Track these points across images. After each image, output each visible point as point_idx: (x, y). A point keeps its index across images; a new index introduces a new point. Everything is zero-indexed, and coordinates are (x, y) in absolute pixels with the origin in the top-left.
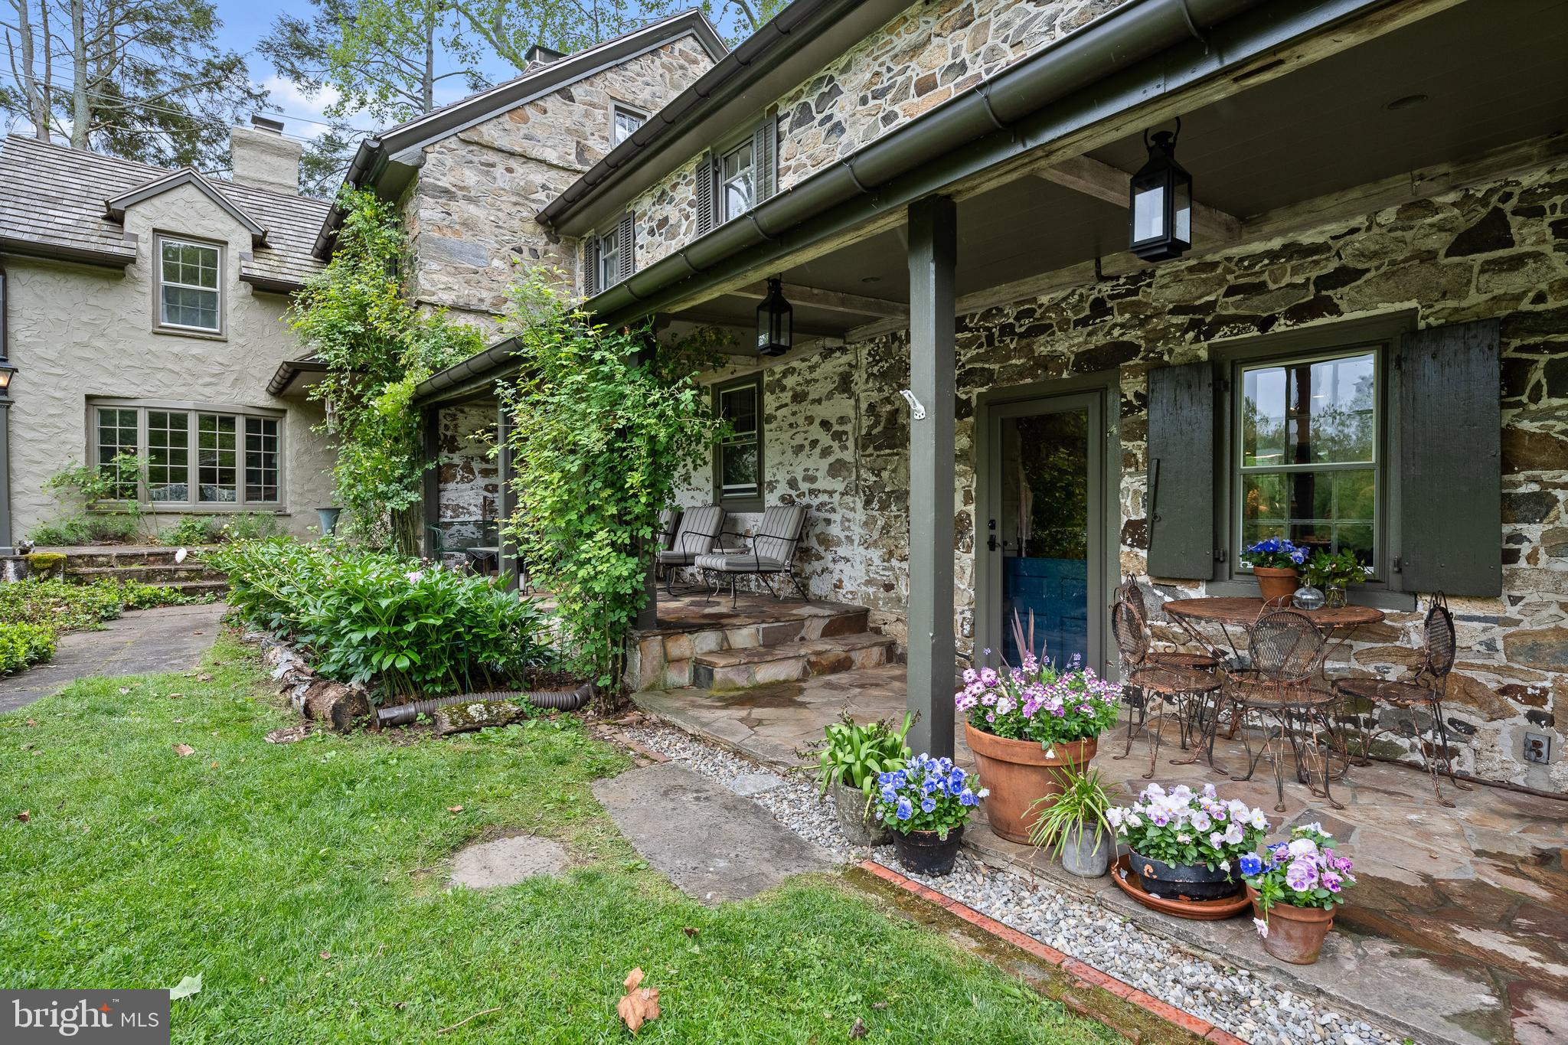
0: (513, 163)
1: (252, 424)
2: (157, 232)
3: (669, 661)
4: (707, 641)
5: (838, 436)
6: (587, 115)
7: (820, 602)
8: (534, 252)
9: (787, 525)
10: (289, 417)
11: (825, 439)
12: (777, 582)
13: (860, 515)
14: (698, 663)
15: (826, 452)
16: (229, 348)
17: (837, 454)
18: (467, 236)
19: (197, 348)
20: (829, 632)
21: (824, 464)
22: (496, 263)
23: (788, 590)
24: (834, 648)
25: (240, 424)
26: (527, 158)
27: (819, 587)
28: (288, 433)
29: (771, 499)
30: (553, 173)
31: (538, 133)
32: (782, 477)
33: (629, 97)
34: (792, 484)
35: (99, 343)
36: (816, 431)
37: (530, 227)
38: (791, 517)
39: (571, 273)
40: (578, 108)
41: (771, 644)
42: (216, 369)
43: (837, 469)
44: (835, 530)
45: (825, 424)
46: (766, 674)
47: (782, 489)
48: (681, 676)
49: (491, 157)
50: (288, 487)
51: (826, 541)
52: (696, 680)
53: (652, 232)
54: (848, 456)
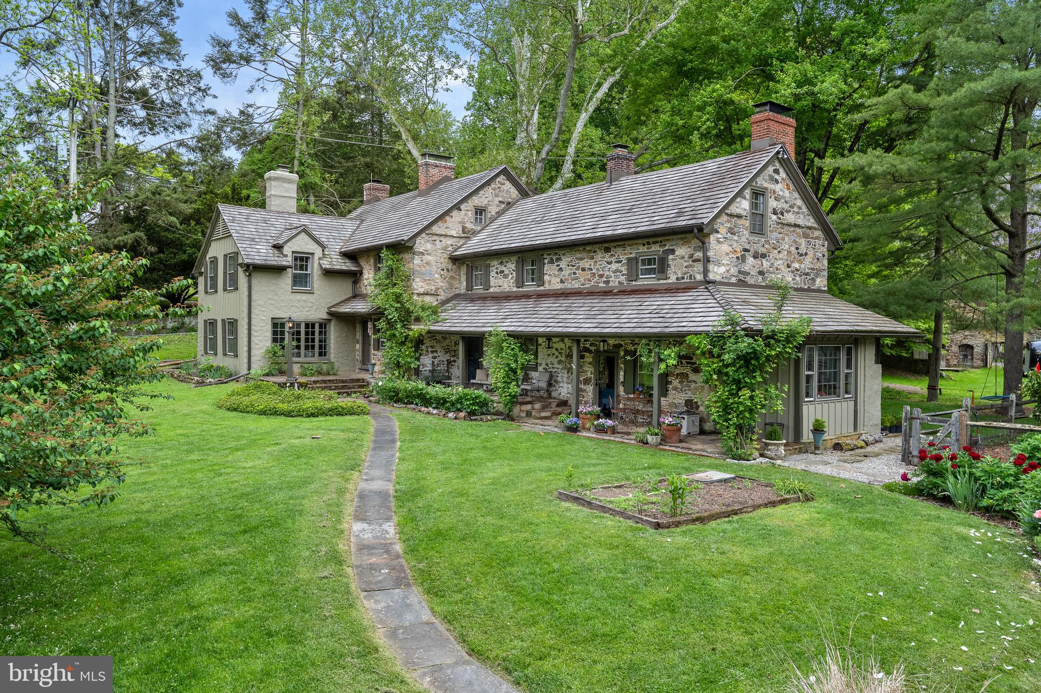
0: (442, 238)
1: (321, 325)
2: (293, 252)
3: (521, 411)
4: (529, 407)
5: (560, 353)
6: (466, 215)
7: (554, 398)
8: (448, 270)
9: (546, 377)
10: (333, 323)
11: (557, 354)
12: (542, 393)
13: (566, 375)
14: (527, 412)
15: (557, 357)
16: (315, 296)
17: (560, 358)
18: (428, 268)
19: (305, 297)
20: (557, 406)
21: (556, 360)
22: (436, 276)
23: (545, 395)
24: (559, 409)
25: (317, 326)
26: (446, 236)
27: (554, 394)
28: (332, 328)
29: (540, 369)
30: (454, 239)
31: (450, 225)
32: (544, 362)
33: (480, 204)
34: (547, 365)
35: (275, 298)
36: (554, 351)
37: (446, 261)
38: (547, 376)
39: (460, 275)
40: (463, 213)
41: (544, 408)
42: (310, 305)
43: (560, 362)
44: (559, 379)
45: (557, 349)
46: (543, 414)
47: (544, 366)
48: (523, 415)
49: (435, 238)
50: (332, 351)
51: (556, 381)
52: (527, 415)
53: (497, 273)
54: (563, 359)
